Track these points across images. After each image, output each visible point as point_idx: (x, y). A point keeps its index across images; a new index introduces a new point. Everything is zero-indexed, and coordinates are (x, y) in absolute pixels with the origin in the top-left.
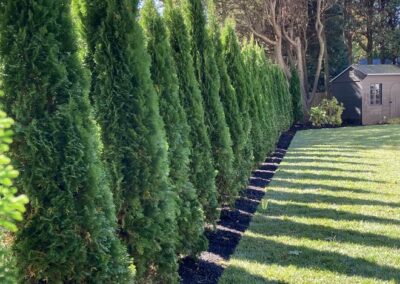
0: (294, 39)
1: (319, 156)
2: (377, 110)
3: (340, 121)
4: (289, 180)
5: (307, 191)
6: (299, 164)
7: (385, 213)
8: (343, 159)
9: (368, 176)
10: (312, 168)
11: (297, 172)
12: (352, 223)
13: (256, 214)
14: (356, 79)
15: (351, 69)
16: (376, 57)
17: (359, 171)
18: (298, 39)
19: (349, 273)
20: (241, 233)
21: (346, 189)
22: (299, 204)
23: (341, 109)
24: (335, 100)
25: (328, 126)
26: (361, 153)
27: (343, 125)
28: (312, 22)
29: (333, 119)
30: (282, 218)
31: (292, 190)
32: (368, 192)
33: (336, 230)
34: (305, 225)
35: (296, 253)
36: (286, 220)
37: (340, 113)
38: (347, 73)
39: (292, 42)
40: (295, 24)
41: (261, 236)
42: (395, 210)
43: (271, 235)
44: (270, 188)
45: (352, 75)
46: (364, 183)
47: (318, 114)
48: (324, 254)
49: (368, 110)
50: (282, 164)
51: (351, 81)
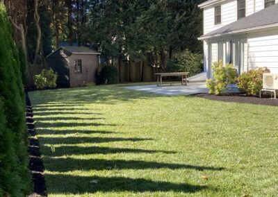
0: (18, 25)
1: (60, 109)
2: (79, 77)
4: (49, 129)
5: (67, 136)
6: (49, 116)
10: (60, 119)
11: (51, 122)
13: (43, 156)
14: (64, 55)
15: (61, 49)
18: (21, 25)
22: (70, 145)
23: (56, 77)
24: (51, 70)
29: (51, 83)
30: (64, 157)
31: (57, 136)
34: (85, 160)
35: (95, 181)
36: (68, 159)
38: (58, 51)
39: (16, 26)
40: (18, 14)
44: (39, 136)
45: (62, 53)
47: (40, 80)
48: (114, 179)
49: (74, 77)
50: (34, 117)
51: (62, 57)
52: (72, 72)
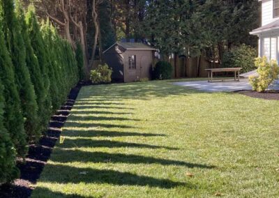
0: (77, 23)
1: (98, 104)
2: (133, 72)
3: (110, 80)
4: (77, 122)
5: (90, 129)
6: (84, 110)
7: (141, 140)
8: (113, 106)
9: (130, 116)
10: (93, 112)
11: (83, 115)
12: (120, 149)
13: (55, 147)
14: (119, 51)
15: (117, 45)
16: (131, 37)
17: (123, 113)
18: (81, 22)
19: (120, 183)
20: (45, 163)
21: (116, 126)
22: (85, 138)
23: (110, 72)
24: (106, 66)
25: (102, 83)
26: (124, 101)
27: (112, 82)
28: (90, 11)
29: (106, 78)
30: (73, 149)
31: (80, 129)
32: (130, 127)
33: (111, 155)
34: (90, 153)
35: (84, 173)
36: (77, 151)
37: (110, 74)
38: (114, 48)
39: (76, 23)
40: (78, 12)
41: (59, 163)
42: (147, 138)
43: (66, 162)
44: (64, 128)
45: (117, 49)
46: (127, 121)
47: (95, 75)
48: (104, 171)
49: (128, 72)
50: (72, 110)
51: (116, 53)
52: (126, 67)
